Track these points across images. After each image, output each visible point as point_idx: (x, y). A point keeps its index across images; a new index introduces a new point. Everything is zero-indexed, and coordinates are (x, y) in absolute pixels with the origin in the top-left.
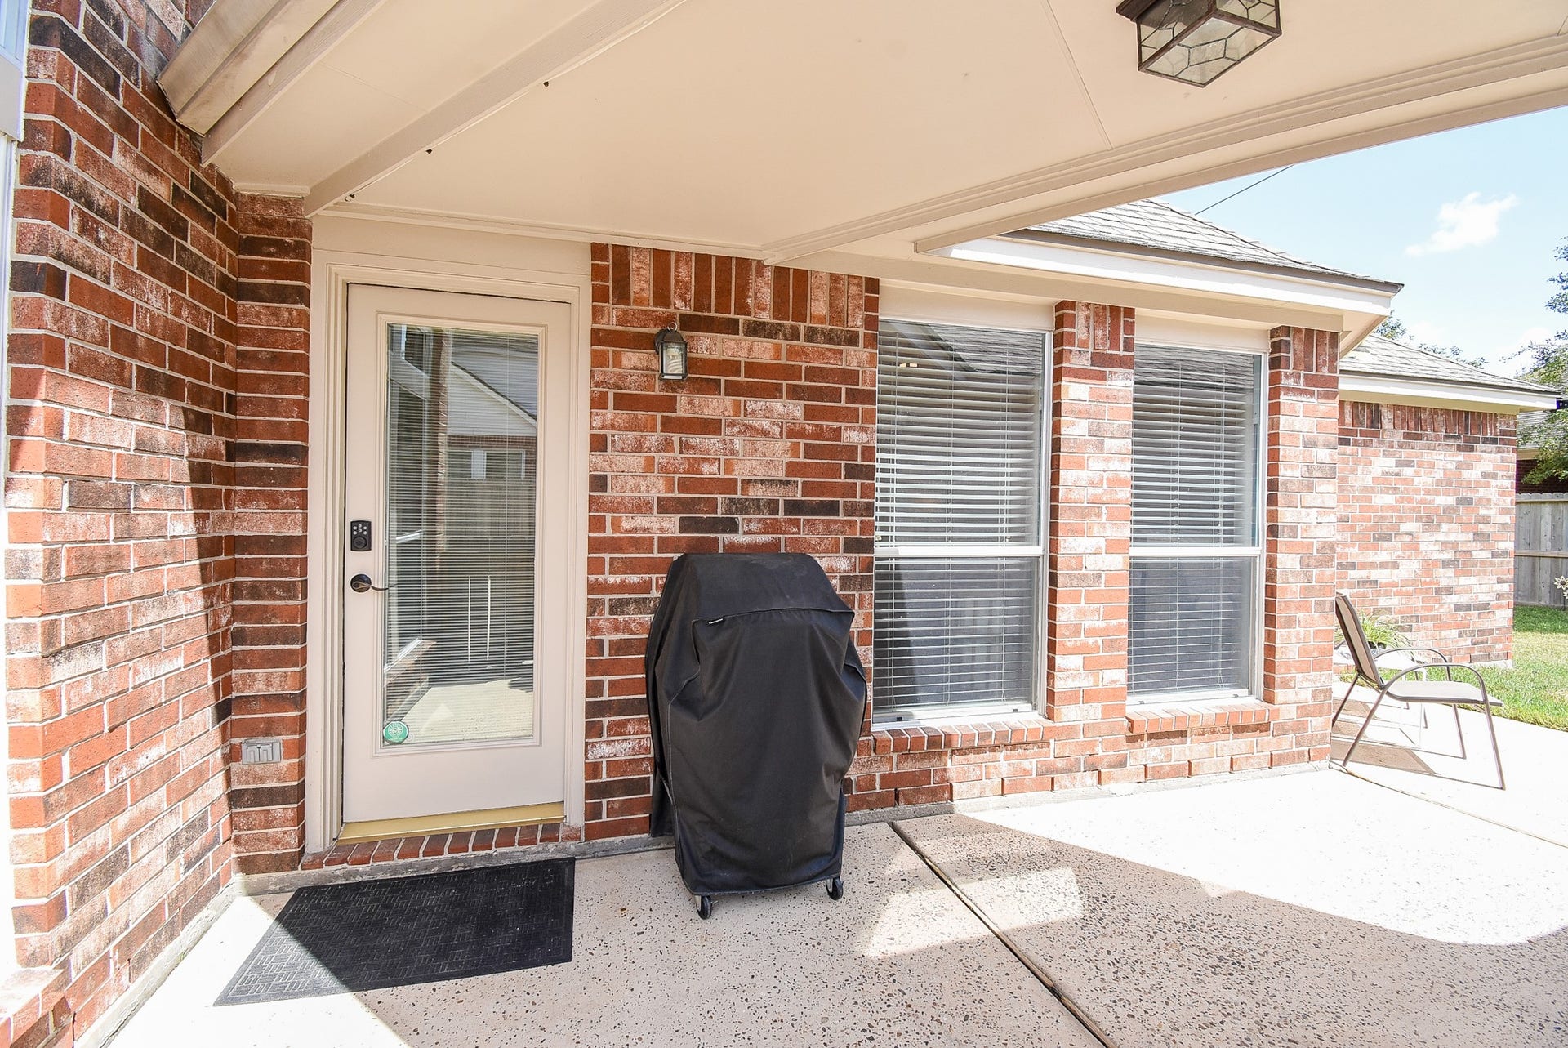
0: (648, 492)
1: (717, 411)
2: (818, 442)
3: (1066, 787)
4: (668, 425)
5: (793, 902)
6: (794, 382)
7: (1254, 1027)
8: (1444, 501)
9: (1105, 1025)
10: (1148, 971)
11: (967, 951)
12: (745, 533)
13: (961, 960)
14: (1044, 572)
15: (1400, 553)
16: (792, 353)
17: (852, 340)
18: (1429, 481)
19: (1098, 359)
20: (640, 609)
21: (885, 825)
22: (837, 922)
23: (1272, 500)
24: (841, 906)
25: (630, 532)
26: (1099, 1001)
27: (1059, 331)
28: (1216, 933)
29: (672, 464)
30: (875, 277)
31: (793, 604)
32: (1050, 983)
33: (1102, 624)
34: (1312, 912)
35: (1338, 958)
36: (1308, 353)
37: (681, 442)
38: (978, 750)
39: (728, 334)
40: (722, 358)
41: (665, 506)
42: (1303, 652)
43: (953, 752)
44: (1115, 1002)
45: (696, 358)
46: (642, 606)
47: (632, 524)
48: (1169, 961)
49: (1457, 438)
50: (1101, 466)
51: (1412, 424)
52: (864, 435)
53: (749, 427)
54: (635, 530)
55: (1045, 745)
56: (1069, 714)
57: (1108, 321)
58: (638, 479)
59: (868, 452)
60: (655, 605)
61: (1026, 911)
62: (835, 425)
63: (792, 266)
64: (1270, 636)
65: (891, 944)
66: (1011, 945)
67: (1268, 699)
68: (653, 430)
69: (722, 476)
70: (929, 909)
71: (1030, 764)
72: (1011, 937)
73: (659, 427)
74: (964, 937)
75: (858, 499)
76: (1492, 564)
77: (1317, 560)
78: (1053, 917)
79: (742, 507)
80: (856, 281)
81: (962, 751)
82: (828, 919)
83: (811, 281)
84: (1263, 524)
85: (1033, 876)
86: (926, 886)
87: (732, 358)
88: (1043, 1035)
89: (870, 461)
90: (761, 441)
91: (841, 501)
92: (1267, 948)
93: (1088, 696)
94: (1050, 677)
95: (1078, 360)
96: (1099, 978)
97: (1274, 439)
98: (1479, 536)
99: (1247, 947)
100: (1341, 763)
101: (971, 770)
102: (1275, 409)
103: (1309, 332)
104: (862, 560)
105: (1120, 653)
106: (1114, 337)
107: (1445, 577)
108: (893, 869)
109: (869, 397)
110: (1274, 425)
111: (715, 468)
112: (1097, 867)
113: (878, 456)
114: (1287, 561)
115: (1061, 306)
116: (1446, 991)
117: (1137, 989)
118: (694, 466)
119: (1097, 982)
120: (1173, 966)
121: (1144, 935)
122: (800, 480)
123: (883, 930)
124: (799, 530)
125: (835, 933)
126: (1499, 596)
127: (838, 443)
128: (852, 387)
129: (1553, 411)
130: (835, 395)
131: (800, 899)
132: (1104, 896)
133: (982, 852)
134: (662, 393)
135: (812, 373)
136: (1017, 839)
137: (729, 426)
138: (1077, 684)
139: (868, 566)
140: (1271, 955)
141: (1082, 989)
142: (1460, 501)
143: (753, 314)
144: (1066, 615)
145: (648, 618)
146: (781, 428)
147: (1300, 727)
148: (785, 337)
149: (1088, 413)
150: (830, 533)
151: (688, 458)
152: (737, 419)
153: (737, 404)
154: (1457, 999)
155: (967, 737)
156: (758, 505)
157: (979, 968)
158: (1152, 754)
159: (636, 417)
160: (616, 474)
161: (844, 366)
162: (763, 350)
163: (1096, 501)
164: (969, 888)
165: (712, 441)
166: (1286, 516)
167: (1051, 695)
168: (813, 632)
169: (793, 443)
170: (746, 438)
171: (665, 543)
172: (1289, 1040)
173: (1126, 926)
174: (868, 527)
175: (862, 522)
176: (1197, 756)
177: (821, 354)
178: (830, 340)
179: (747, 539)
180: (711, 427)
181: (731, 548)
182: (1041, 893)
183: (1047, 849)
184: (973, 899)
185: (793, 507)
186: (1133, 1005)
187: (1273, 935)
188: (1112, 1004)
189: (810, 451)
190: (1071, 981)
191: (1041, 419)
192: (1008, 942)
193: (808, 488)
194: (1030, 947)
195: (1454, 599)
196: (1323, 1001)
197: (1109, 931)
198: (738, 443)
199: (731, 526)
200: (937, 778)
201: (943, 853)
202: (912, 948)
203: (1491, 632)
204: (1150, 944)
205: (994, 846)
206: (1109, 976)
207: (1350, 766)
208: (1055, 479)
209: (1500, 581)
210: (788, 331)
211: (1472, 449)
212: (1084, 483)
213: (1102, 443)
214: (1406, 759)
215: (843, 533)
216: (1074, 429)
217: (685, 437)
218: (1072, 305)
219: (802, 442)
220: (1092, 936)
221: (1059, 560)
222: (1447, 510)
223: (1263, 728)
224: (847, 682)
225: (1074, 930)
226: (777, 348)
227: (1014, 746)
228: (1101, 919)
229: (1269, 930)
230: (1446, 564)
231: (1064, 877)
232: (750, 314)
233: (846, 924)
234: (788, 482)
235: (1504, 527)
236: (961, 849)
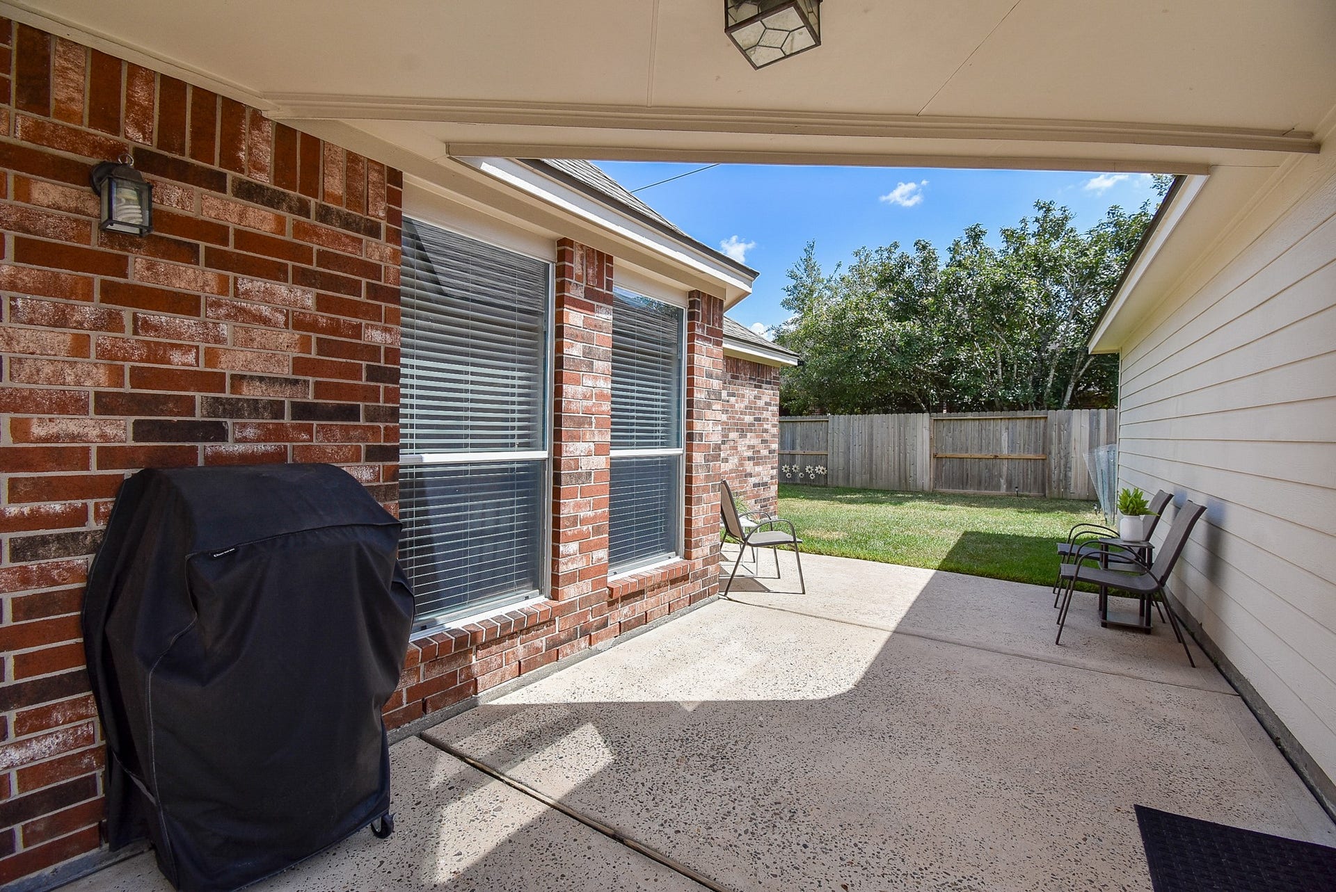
0: (78, 383)
1: (193, 284)
2: (334, 338)
3: (567, 655)
4: (110, 293)
5: (334, 860)
6: (304, 265)
7: (753, 802)
8: (748, 419)
9: (663, 849)
10: (674, 788)
11: (534, 834)
12: (237, 441)
13: (532, 845)
14: (549, 473)
15: (728, 452)
16: (299, 230)
17: (373, 230)
18: (743, 406)
19: (589, 293)
20: (66, 548)
21: (414, 738)
22: (394, 862)
23: (690, 415)
24: (394, 841)
25: (46, 440)
26: (651, 830)
27: (561, 263)
28: (703, 739)
29: (121, 348)
30: (399, 169)
31: (329, 521)
32: (611, 832)
33: (591, 514)
34: (749, 702)
35: (775, 730)
36: (709, 311)
37: (135, 318)
38: (498, 641)
39: (211, 189)
40: (201, 218)
41: (107, 405)
42: (706, 521)
43: (477, 649)
44: (662, 825)
45: (161, 212)
46: (70, 545)
47: (53, 429)
48: (684, 774)
49: (754, 380)
50: (590, 383)
51: (735, 369)
52: (388, 336)
53: (242, 310)
54: (57, 438)
55: (552, 623)
56: (570, 593)
57: (596, 263)
58: (60, 365)
59: (393, 355)
60: (94, 541)
61: (570, 774)
62: (355, 321)
63: (300, 128)
64: (689, 512)
65: (459, 860)
66: (569, 811)
67: (688, 556)
68: (88, 297)
69: (202, 368)
70: (486, 807)
71: (541, 642)
72: (567, 804)
73: (97, 295)
74: (526, 820)
75: (381, 404)
76: (769, 458)
77: (712, 456)
78: (592, 771)
79: (233, 409)
80: (377, 167)
81: (485, 645)
82: (382, 862)
83: (325, 153)
84: (684, 432)
85: (564, 740)
86: (473, 785)
87: (214, 221)
88: (623, 882)
89: (395, 364)
90: (258, 331)
91: (362, 405)
92: (736, 739)
93: (582, 575)
94: (555, 564)
95: (576, 293)
96: (644, 810)
97: (691, 371)
98: (764, 441)
99: (725, 742)
100: (723, 593)
101: (494, 660)
102: (691, 349)
103: (710, 296)
104: (386, 469)
105: (604, 536)
106: (599, 276)
107: (749, 466)
108: (438, 779)
109: (394, 296)
110: (691, 361)
111: (191, 358)
112: (610, 715)
113: (403, 360)
114: (698, 457)
115: (563, 242)
116: (834, 731)
117: (673, 807)
118: (156, 352)
119: (644, 814)
120: (688, 777)
121: (660, 759)
122: (311, 379)
123: (447, 849)
124: (311, 436)
125: (396, 875)
126: (772, 478)
127: (359, 341)
128: (374, 282)
129: (796, 367)
130: (354, 288)
131: (342, 854)
132: (622, 738)
133: (515, 733)
134: (102, 249)
135: (325, 259)
136: (541, 712)
137: (211, 306)
138: (575, 566)
139: (393, 474)
140: (740, 742)
141: (636, 825)
142: (756, 419)
143: (247, 172)
144: (568, 508)
145: (82, 561)
146: (287, 316)
147: (705, 573)
148: (290, 210)
149: (583, 338)
150: (350, 440)
151: (148, 343)
152: (224, 299)
153: (223, 282)
154: (841, 735)
155: (492, 630)
156: (255, 407)
157: (550, 845)
158: (624, 612)
159: (57, 276)
160: (18, 355)
161: (363, 258)
162: (261, 220)
163: (588, 411)
164: (517, 772)
165: (186, 322)
166: (698, 426)
167: (555, 579)
168: (360, 551)
169: (302, 336)
170: (238, 324)
171: (108, 456)
172: (776, 803)
173: (646, 757)
174: (393, 434)
175: (386, 428)
176: (650, 607)
177: (336, 239)
178: (347, 225)
179: (240, 448)
180: (186, 304)
181: (215, 460)
182: (576, 754)
183: (568, 713)
184: (523, 781)
185: (302, 411)
186: (675, 822)
187: (735, 728)
188: (661, 828)
189: (323, 346)
190: (624, 821)
191: (546, 339)
192: (565, 808)
193: (320, 389)
194: (585, 806)
195: (753, 480)
196: (780, 765)
197: (636, 766)
198: (225, 329)
199: (219, 433)
200: (463, 677)
201: (480, 746)
202: (482, 853)
203: (768, 499)
204: (667, 765)
205: (524, 724)
206: (651, 805)
207: (730, 595)
208: (558, 392)
209: (773, 468)
210: (295, 204)
211: (760, 387)
212: (580, 397)
213: (592, 363)
214: (751, 585)
215: (364, 440)
216: (573, 350)
217: (141, 313)
218: (571, 243)
219: (314, 336)
220: (626, 775)
221: (562, 462)
222: (751, 425)
223: (685, 578)
224: (396, 599)
225: (612, 777)
226: (280, 221)
227: (528, 630)
228: (627, 758)
229: (732, 724)
230: (749, 459)
231: (588, 733)
232: (242, 171)
233: (405, 860)
234: (297, 381)
235: (774, 436)
236: (496, 738)
